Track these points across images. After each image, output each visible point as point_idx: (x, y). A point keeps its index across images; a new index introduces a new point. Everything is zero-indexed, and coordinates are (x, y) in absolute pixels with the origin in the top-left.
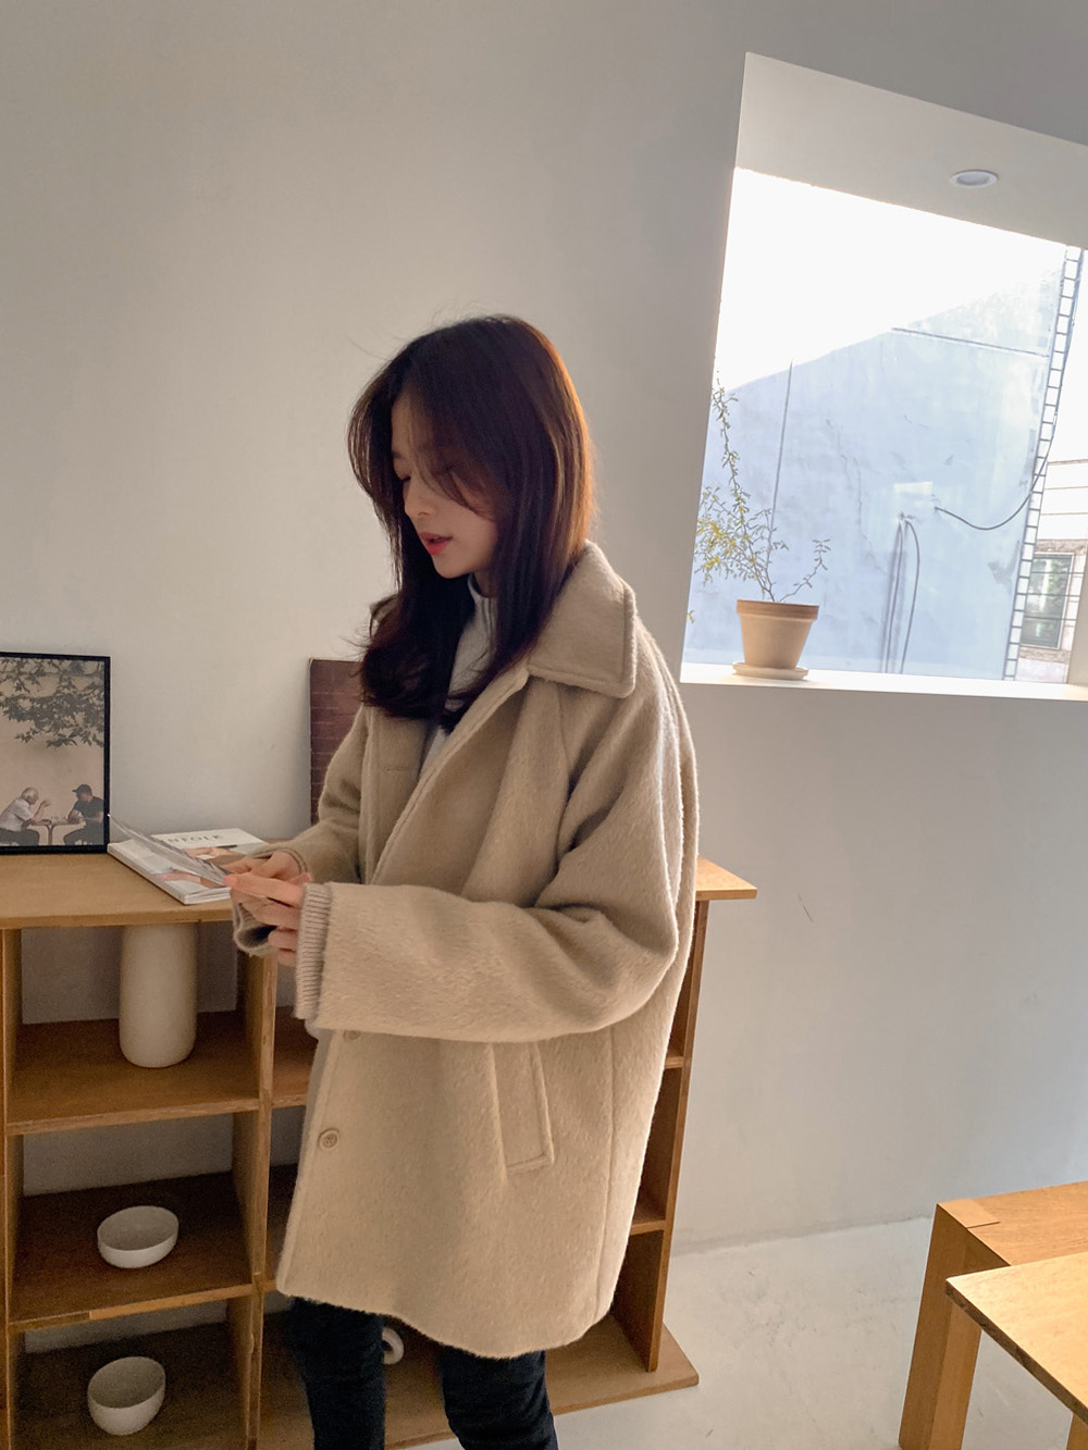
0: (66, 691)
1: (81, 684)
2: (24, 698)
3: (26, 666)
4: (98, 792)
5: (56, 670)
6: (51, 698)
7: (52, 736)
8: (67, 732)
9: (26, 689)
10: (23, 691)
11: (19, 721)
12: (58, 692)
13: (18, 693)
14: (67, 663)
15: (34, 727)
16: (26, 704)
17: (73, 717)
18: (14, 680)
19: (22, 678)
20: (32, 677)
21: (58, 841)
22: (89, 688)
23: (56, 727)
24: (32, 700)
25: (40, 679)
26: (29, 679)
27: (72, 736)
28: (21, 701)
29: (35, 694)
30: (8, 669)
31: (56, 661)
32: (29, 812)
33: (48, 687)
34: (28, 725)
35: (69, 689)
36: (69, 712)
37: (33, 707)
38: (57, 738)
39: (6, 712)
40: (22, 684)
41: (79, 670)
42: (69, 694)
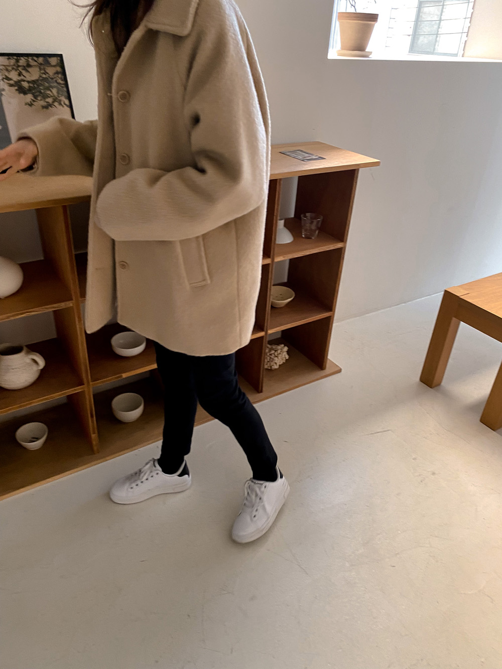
0: (44, 76)
1: (51, 71)
2: (24, 81)
3: (21, 61)
5: (35, 63)
6: (37, 80)
7: (43, 103)
8: (50, 100)
9: (24, 76)
10: (22, 77)
11: (24, 95)
12: (40, 76)
13: (19, 78)
14: (41, 60)
15: (33, 98)
16: (25, 85)
17: (51, 91)
18: (16, 70)
19: (20, 69)
20: (25, 68)
22: (55, 73)
23: (44, 97)
24: (28, 82)
25: (30, 69)
26: (23, 69)
27: (53, 102)
28: (22, 83)
29: (29, 78)
30: (12, 64)
31: (35, 58)
33: (34, 74)
34: (29, 97)
35: (45, 75)
36: (48, 88)
37: (30, 86)
38: (46, 104)
39: (16, 90)
41: (48, 64)
42: (46, 78)
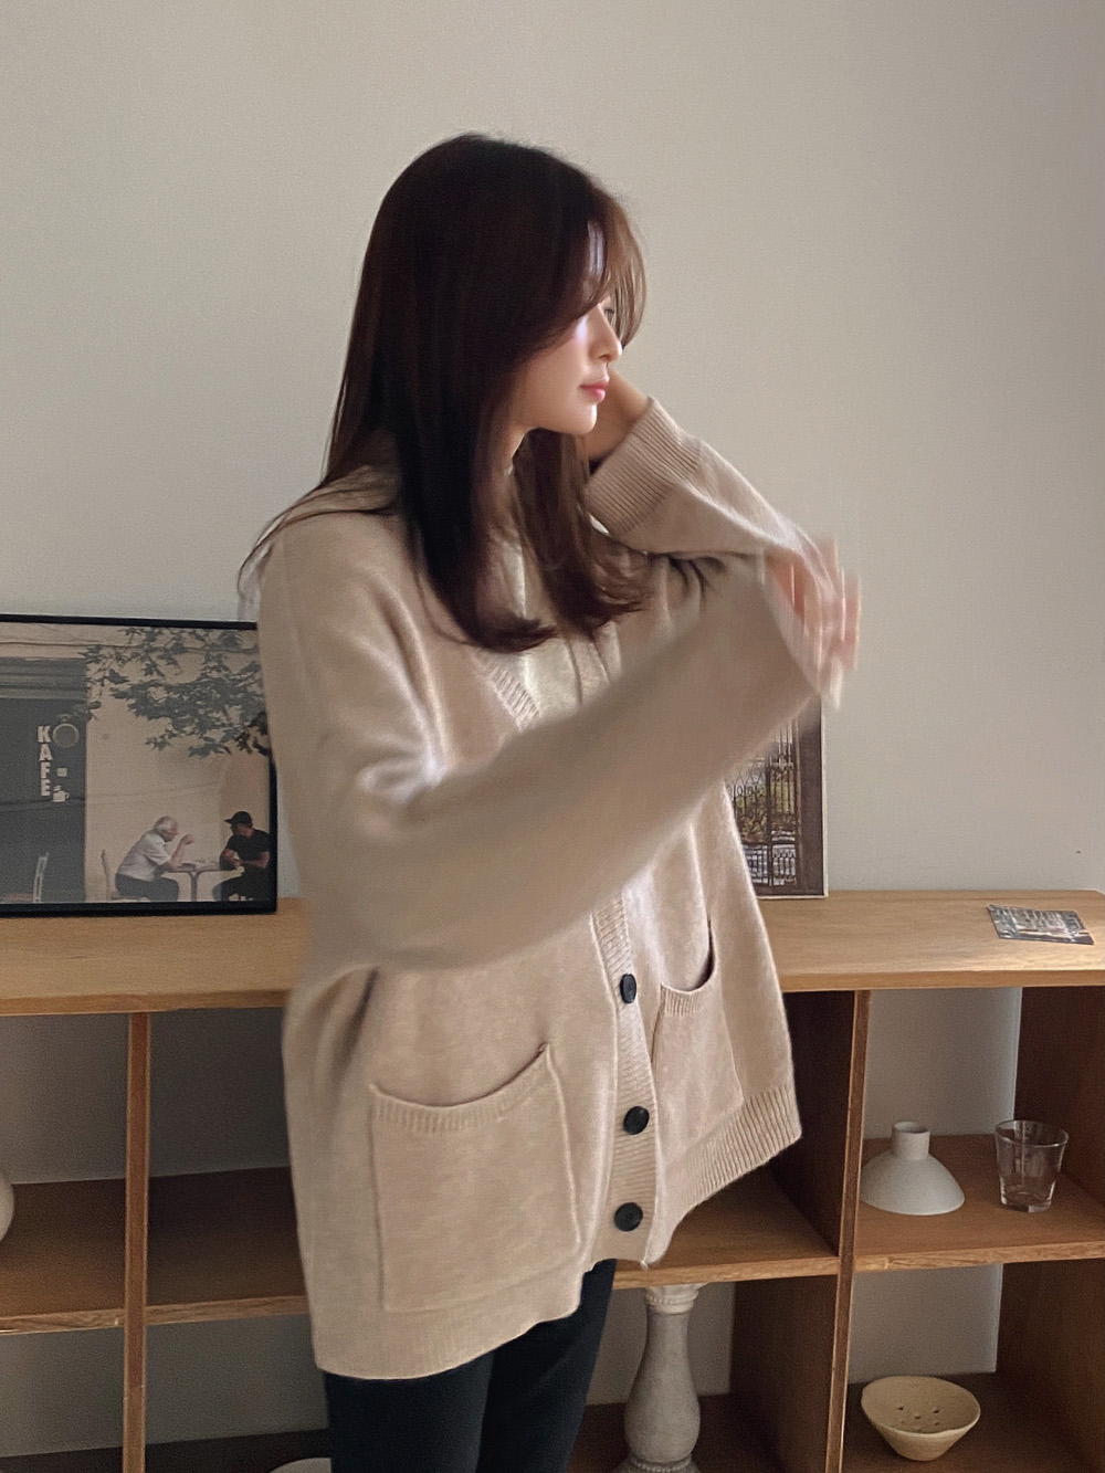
0: (215, 674)
2: (157, 685)
3: (159, 638)
4: (260, 824)
5: (199, 644)
6: (194, 685)
7: (196, 741)
8: (216, 735)
9: (160, 673)
10: (155, 676)
11: (150, 719)
12: (204, 675)
13: (147, 679)
14: (217, 633)
15: (170, 728)
16: (159, 695)
18: (143, 659)
19: (154, 656)
20: (168, 655)
21: (206, 895)
23: (203, 727)
25: (177, 658)
26: (160, 657)
27: (224, 740)
28: (152, 689)
29: (172, 680)
30: (135, 643)
31: (200, 632)
32: (164, 855)
33: (188, 671)
34: (165, 724)
35: (219, 671)
36: (219, 706)
37: (169, 699)
38: (203, 742)
39: (131, 706)
40: (155, 665)
41: (231, 644)
42: (219, 679)
